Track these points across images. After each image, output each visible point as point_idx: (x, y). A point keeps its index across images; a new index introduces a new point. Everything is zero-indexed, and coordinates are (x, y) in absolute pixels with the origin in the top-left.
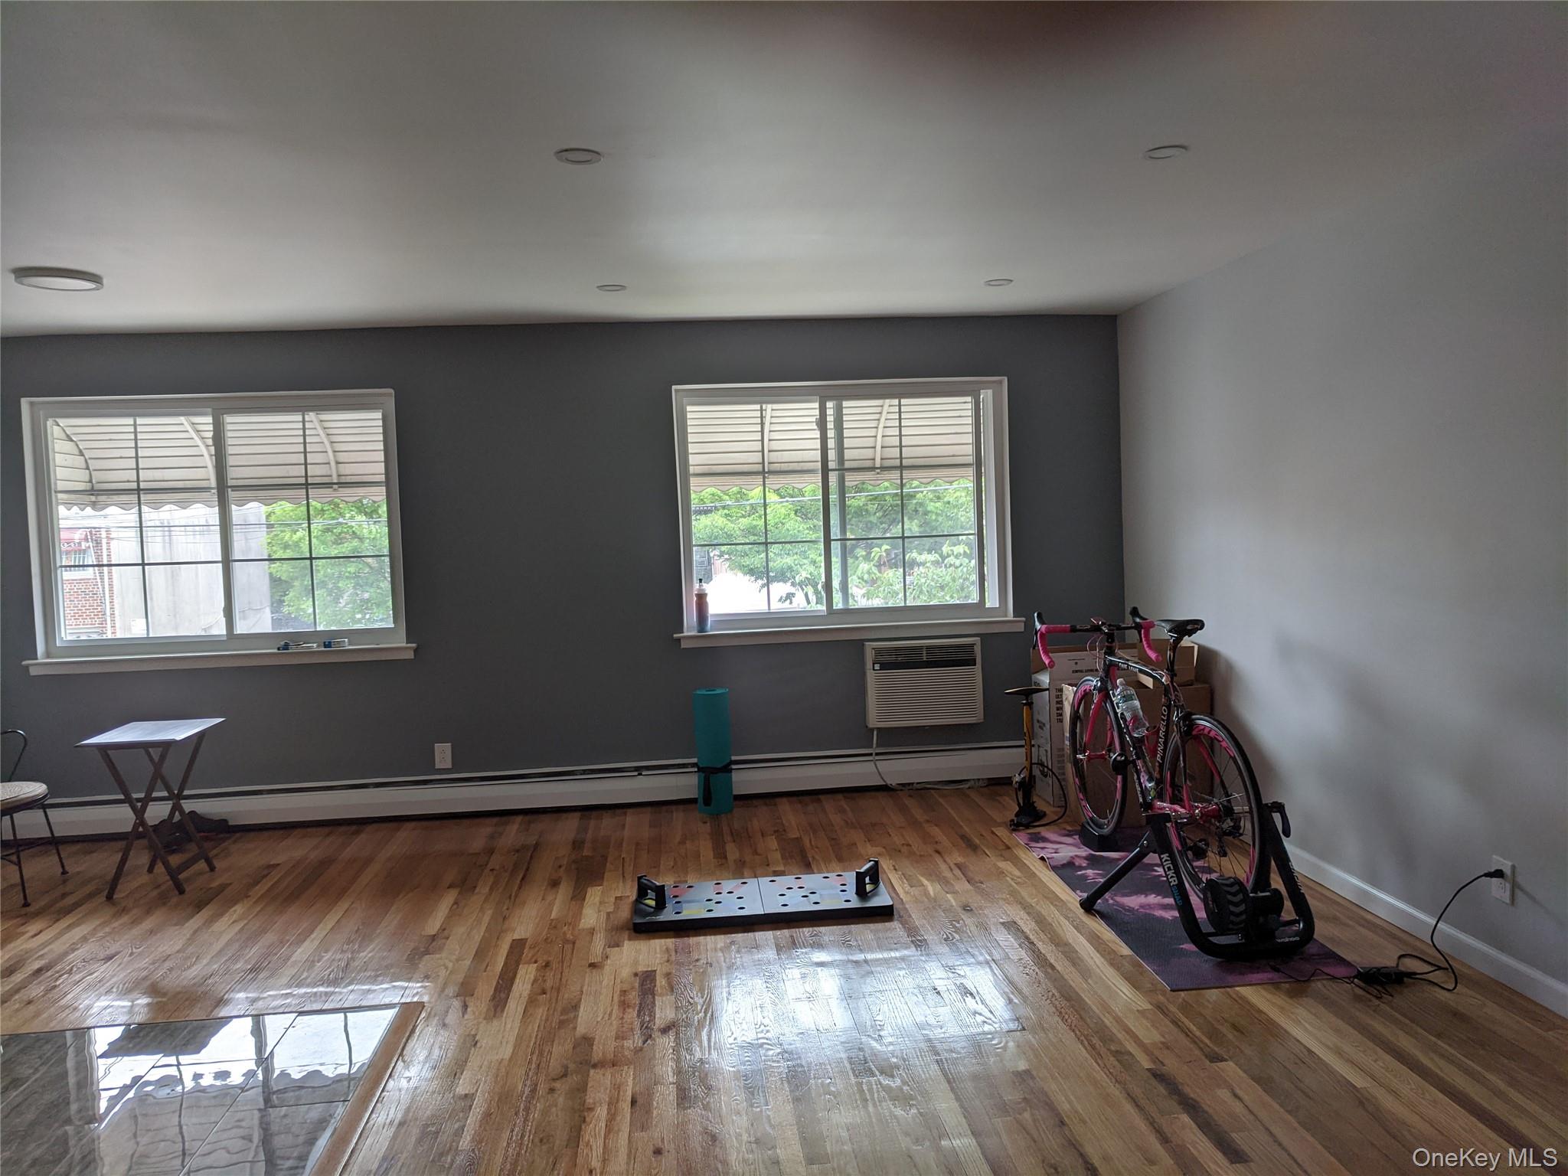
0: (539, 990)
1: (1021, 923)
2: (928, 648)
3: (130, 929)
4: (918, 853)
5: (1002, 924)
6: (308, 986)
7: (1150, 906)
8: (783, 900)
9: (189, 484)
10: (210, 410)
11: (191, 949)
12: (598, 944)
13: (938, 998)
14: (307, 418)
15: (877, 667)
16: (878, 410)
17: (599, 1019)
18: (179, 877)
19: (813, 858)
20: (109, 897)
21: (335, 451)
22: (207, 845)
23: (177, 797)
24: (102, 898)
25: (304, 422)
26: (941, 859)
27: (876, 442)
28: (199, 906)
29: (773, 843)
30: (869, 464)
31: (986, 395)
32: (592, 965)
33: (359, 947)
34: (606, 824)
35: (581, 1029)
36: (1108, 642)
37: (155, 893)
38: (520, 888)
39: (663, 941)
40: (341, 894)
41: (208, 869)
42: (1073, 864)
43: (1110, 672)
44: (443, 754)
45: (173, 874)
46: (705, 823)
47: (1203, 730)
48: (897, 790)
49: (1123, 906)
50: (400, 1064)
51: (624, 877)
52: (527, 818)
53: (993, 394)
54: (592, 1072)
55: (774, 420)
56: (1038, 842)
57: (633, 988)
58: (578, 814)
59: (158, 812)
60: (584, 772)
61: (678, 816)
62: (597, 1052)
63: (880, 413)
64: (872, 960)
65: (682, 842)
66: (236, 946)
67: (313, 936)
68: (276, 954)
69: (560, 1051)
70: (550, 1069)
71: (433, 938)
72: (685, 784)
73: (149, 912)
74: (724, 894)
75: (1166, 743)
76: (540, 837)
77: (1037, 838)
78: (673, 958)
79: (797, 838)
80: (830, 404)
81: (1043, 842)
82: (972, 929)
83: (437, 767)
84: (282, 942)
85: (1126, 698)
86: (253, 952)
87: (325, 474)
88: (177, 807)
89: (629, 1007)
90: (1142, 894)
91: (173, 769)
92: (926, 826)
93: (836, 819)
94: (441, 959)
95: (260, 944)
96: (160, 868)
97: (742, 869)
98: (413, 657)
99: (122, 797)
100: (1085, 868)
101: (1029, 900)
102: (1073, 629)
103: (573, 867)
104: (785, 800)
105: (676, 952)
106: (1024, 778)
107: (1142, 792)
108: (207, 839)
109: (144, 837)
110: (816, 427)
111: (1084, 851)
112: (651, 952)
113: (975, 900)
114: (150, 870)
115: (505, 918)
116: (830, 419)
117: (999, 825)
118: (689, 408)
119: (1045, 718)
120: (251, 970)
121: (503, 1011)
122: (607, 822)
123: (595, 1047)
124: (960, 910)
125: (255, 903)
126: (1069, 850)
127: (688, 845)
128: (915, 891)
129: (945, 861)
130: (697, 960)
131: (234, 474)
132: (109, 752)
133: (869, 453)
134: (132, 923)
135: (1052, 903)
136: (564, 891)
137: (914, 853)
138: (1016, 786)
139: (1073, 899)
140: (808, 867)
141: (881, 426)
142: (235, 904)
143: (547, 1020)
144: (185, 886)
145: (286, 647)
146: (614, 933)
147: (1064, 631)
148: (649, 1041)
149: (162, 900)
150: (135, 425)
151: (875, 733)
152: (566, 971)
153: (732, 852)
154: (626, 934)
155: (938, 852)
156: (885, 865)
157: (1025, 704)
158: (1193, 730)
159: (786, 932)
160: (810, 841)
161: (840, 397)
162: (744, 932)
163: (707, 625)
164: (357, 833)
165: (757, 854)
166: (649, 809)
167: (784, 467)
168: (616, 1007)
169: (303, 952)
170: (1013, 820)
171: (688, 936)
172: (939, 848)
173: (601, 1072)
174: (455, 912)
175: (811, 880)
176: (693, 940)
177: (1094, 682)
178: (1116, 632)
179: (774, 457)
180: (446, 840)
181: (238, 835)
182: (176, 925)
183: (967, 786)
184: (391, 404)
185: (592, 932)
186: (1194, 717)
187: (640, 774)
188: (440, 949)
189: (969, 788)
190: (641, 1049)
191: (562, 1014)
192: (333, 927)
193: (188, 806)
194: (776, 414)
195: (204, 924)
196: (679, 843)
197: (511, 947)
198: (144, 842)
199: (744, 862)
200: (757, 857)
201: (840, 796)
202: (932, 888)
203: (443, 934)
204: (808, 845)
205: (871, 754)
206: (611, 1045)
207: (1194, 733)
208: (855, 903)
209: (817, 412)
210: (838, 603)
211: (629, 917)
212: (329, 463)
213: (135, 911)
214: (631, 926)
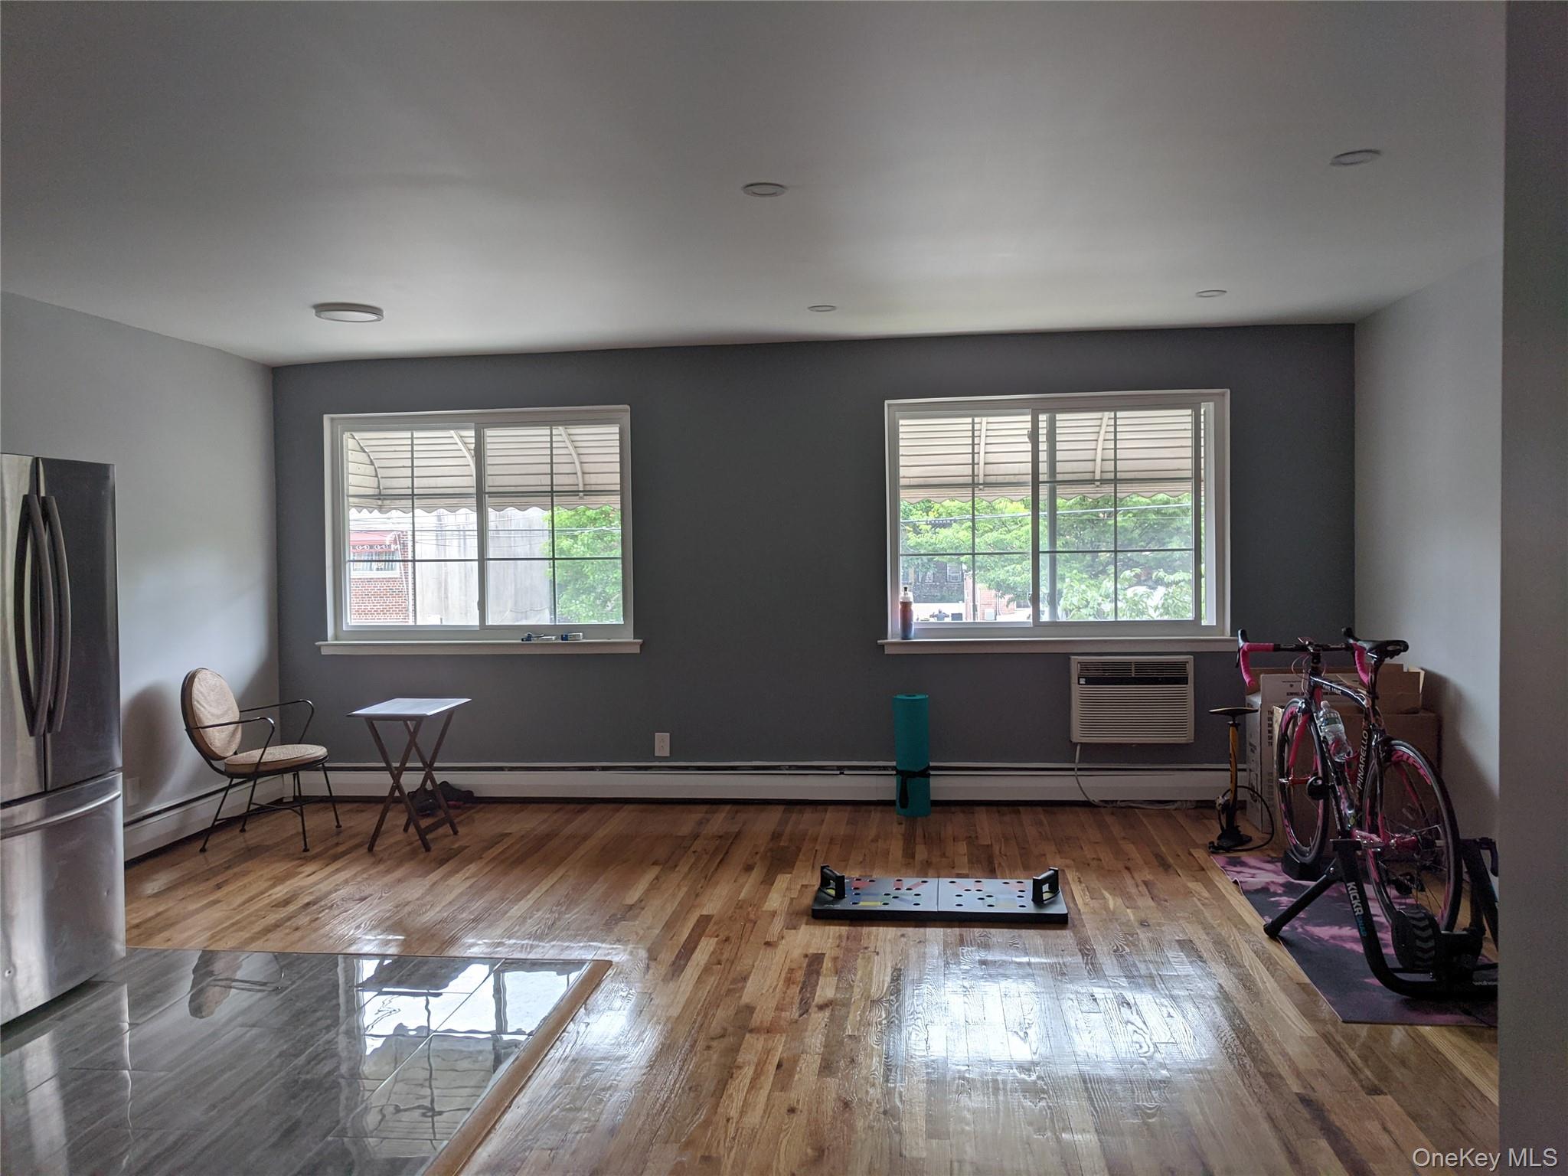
0: (716, 960)
1: (1198, 944)
2: (1138, 664)
3: (383, 876)
4: (1106, 868)
5: (1178, 941)
6: (517, 938)
7: (1341, 938)
8: (959, 900)
9: (457, 491)
10: (473, 424)
11: (428, 898)
12: (777, 926)
13: (1092, 1006)
14: (554, 432)
15: (1082, 681)
16: (1098, 422)
17: (764, 992)
18: (427, 837)
19: (1000, 864)
20: (370, 849)
21: (581, 463)
22: (452, 812)
23: (429, 768)
24: (364, 850)
25: (551, 435)
26: (1129, 875)
27: (1096, 453)
28: (442, 862)
29: (963, 848)
30: (1088, 476)
31: (1207, 408)
32: (768, 944)
33: (566, 909)
34: (806, 820)
35: (746, 999)
36: (1313, 662)
37: (408, 848)
38: (716, 870)
39: (837, 928)
40: (561, 861)
41: (452, 832)
42: (1268, 889)
43: (1314, 694)
44: (662, 743)
45: (422, 834)
46: (900, 824)
47: (1402, 756)
48: (1100, 807)
49: (1312, 936)
50: (582, 1010)
51: (813, 867)
52: (736, 808)
53: (1215, 407)
54: (748, 1036)
55: (989, 433)
56: (1235, 866)
57: (800, 968)
58: (781, 808)
59: (411, 781)
60: (790, 768)
61: (876, 816)
62: (756, 1019)
63: (1100, 426)
64: (1034, 964)
65: (875, 840)
66: (465, 899)
67: (529, 897)
68: (495, 909)
69: (722, 1015)
70: (712, 1029)
71: (631, 907)
72: (884, 787)
73: (400, 863)
74: (903, 891)
75: (1366, 769)
76: (743, 825)
77: (1237, 862)
78: (843, 944)
79: (988, 846)
80: (1043, 417)
81: (1241, 866)
82: (1145, 943)
83: (656, 755)
84: (503, 899)
85: (1329, 721)
86: (478, 905)
87: (571, 483)
88: (429, 777)
89: (793, 983)
90: (1336, 925)
91: (426, 740)
92: (1121, 842)
93: (1031, 831)
94: (634, 926)
95: (485, 897)
96: (412, 829)
97: (926, 869)
98: (639, 651)
99: (383, 765)
100: (1280, 895)
101: (1212, 922)
102: (1277, 648)
103: (769, 854)
104: (983, 808)
105: (848, 938)
106: (1228, 800)
107: (1340, 819)
108: (455, 807)
109: (401, 802)
110: (1027, 440)
111: (1283, 878)
112: (824, 938)
113: (1155, 916)
114: (406, 830)
115: (697, 895)
116: (1043, 431)
117: (1197, 846)
118: (901, 422)
119: (1256, 741)
120: (473, 920)
121: (679, 976)
122: (808, 816)
123: (754, 1015)
124: (1136, 924)
125: (487, 863)
126: (1267, 875)
127: (880, 843)
128: (1094, 904)
129: (1133, 878)
130: (866, 948)
131: (490, 482)
132: (374, 722)
133: (1089, 466)
134: (386, 871)
135: (1236, 927)
136: (756, 875)
137: (1103, 868)
138: (1219, 808)
139: (1257, 922)
140: (992, 873)
141: (1101, 438)
142: (471, 863)
143: (717, 987)
144: (431, 845)
145: (529, 638)
146: (793, 917)
147: (1267, 649)
148: (805, 1016)
149: (413, 854)
150: (412, 438)
151: (1078, 748)
152: (743, 946)
153: (921, 852)
154: (805, 919)
155: (1127, 868)
156: (1071, 875)
157: (1231, 725)
158: (1392, 756)
159: (957, 930)
160: (1000, 849)
161: (1053, 409)
162: (916, 927)
163: (911, 632)
164: (581, 811)
165: (946, 857)
166: (849, 808)
167: (1000, 479)
168: (781, 982)
169: (517, 910)
170: (1212, 843)
171: (862, 926)
172: (1129, 864)
173: (755, 1036)
174: (654, 886)
175: (990, 885)
176: (865, 930)
177: (1300, 703)
178: (1322, 653)
179: (991, 469)
180: (658, 823)
181: (482, 806)
182: (420, 876)
183: (1173, 807)
184: (627, 418)
185: (774, 914)
186: (1393, 742)
187: (842, 773)
188: (636, 917)
189: (1176, 809)
190: (796, 1021)
191: (731, 983)
192: (548, 890)
193: (439, 777)
194: (991, 427)
195: (441, 878)
196: (872, 841)
197: (698, 920)
198: (402, 806)
199: (931, 863)
200: (944, 859)
201: (1040, 809)
202: (1112, 902)
203: (639, 905)
204: (997, 852)
205: (1073, 769)
206: (770, 1014)
207: (1393, 759)
208: (1030, 908)
209: (1029, 425)
210: (1045, 617)
211: (811, 903)
212: (576, 474)
213: (389, 862)
214: (810, 912)
